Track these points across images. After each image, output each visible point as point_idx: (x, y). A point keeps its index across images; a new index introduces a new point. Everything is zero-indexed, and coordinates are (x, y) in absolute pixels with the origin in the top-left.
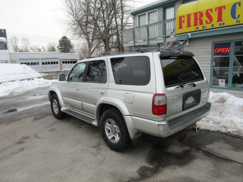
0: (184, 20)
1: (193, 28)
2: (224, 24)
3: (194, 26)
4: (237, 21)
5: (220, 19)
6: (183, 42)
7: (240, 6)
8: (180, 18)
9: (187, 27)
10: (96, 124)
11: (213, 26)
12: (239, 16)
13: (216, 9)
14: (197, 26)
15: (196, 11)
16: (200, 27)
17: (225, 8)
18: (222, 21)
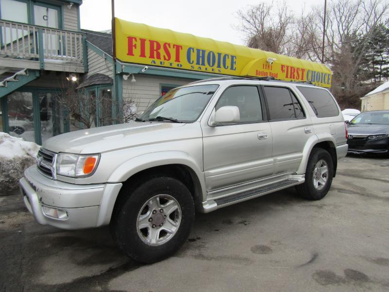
0: (135, 45)
1: (148, 61)
2: (181, 66)
3: (150, 57)
4: (192, 66)
5: (177, 59)
6: (128, 76)
7: (193, 52)
8: (130, 39)
9: (140, 56)
10: (304, 179)
11: (171, 64)
12: (193, 62)
13: (174, 45)
14: (153, 60)
15: (153, 39)
16: (158, 62)
17: (182, 49)
18: (179, 62)
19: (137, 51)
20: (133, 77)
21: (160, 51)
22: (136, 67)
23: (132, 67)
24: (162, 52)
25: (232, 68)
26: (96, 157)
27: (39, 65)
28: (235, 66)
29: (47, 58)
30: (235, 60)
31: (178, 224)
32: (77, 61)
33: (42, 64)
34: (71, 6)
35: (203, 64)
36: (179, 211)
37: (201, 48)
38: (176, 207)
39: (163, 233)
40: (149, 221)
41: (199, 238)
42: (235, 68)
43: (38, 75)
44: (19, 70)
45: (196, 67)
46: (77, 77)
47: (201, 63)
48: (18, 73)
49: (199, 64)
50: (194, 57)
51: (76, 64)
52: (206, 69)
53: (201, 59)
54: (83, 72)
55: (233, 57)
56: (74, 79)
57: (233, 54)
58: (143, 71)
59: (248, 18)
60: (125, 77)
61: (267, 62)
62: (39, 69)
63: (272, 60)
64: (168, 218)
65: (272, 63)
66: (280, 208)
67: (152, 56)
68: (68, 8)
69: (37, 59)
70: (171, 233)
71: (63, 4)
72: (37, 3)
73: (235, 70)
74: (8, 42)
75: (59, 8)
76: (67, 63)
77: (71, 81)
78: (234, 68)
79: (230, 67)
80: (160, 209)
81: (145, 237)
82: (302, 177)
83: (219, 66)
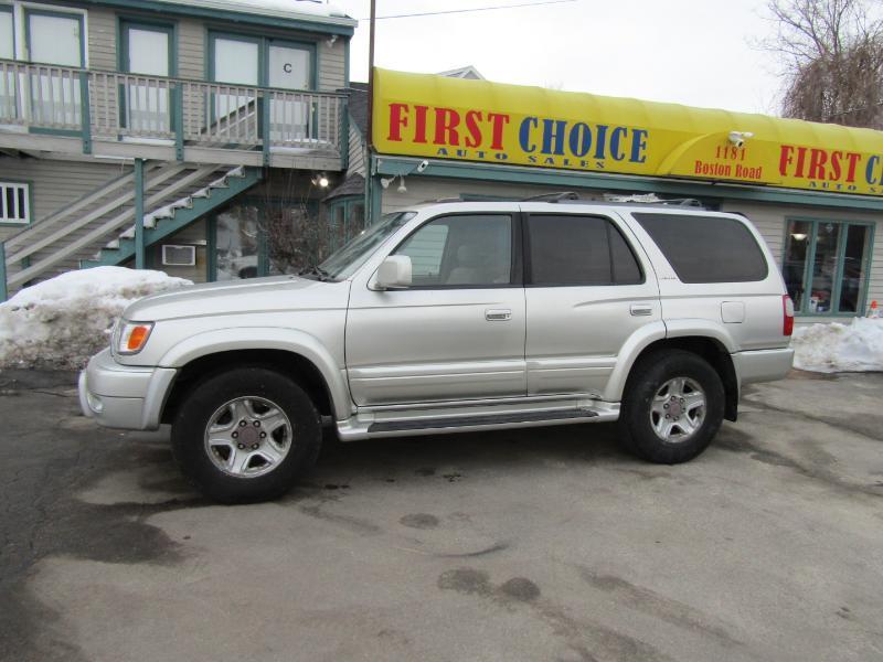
0: (406, 119)
1: (430, 148)
2: (505, 157)
3: (435, 142)
4: (530, 157)
5: (497, 144)
6: (391, 180)
7: (536, 126)
8: (395, 109)
9: (414, 141)
10: (616, 412)
11: (481, 154)
12: (534, 147)
13: (490, 116)
14: (442, 146)
15: (443, 105)
16: (452, 151)
17: (508, 121)
18: (501, 148)
19: (408, 132)
20: (402, 182)
21: (456, 128)
22: (405, 162)
23: (396, 162)
24: (463, 130)
25: (634, 158)
26: (148, 327)
27: (261, 157)
28: (642, 153)
29: (275, 145)
30: (643, 138)
31: (285, 450)
32: (328, 147)
33: (267, 156)
34: (333, 41)
35: (559, 151)
36: (289, 429)
37: (555, 116)
38: (283, 422)
39: (257, 461)
40: (232, 436)
41: (345, 487)
42: (644, 158)
43: (260, 176)
44: (233, 167)
45: (541, 159)
46: (329, 179)
47: (553, 149)
48: (230, 173)
49: (550, 153)
50: (536, 137)
51: (328, 154)
52: (566, 162)
53: (553, 140)
54: (339, 169)
55: (637, 133)
56: (324, 183)
57: (639, 127)
58: (420, 169)
59: (796, 18)
60: (385, 183)
61: (731, 142)
62: (261, 164)
63: (742, 136)
64: (270, 439)
65: (741, 144)
66: (563, 465)
67: (439, 139)
68: (327, 47)
69: (259, 148)
70: (270, 463)
71: (319, 40)
72: (274, 42)
73: (643, 161)
74: (222, 116)
75: (311, 47)
76: (311, 153)
77: (318, 186)
78: (640, 158)
79: (628, 155)
80: (253, 420)
81: (224, 461)
82: (614, 408)
83: (600, 154)
